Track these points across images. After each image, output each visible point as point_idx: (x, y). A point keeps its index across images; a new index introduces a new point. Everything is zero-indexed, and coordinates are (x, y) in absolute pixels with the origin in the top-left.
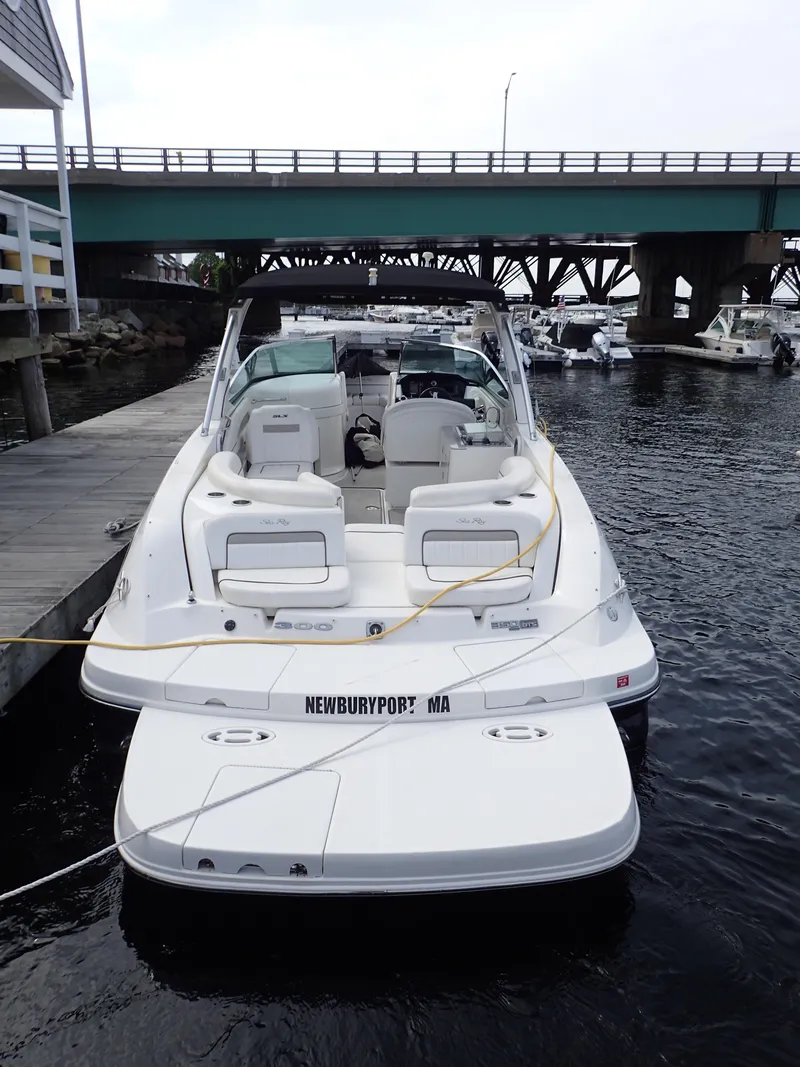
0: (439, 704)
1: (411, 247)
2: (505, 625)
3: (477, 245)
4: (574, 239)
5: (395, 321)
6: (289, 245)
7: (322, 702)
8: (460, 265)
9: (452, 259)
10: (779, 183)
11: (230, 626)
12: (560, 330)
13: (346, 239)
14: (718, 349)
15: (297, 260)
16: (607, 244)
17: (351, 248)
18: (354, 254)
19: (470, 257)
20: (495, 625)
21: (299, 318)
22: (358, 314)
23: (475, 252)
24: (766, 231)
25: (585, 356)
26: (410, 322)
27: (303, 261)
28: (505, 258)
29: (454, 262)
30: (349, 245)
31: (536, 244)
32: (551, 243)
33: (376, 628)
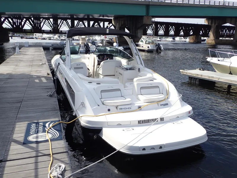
0: (162, 119)
1: (50, 17)
2: (163, 105)
3: (70, 17)
4: (96, 16)
5: (44, 39)
6: (12, 15)
7: (141, 121)
8: (65, 22)
9: (62, 21)
10: (150, 4)
11: (109, 110)
12: (104, 42)
13: (30, 13)
14: (142, 47)
15: (14, 19)
16: (105, 18)
17: (32, 16)
18: (32, 18)
19: (68, 20)
20: (161, 105)
21: (13, 37)
22: (31, 37)
23: (69, 19)
24: (148, 16)
25: (112, 49)
26: (49, 39)
27: (16, 20)
28: (78, 21)
29: (63, 22)
30: (31, 15)
31: (86, 17)
32: (90, 17)
33: (140, 107)
